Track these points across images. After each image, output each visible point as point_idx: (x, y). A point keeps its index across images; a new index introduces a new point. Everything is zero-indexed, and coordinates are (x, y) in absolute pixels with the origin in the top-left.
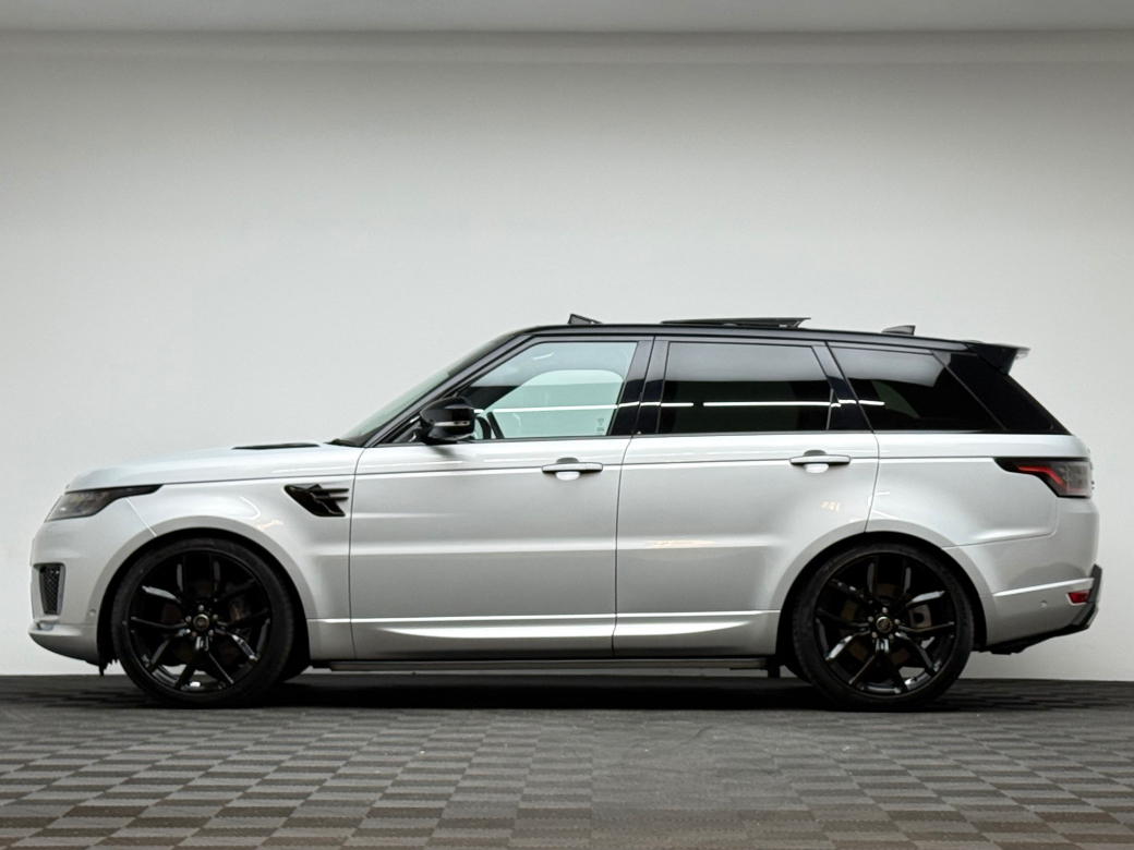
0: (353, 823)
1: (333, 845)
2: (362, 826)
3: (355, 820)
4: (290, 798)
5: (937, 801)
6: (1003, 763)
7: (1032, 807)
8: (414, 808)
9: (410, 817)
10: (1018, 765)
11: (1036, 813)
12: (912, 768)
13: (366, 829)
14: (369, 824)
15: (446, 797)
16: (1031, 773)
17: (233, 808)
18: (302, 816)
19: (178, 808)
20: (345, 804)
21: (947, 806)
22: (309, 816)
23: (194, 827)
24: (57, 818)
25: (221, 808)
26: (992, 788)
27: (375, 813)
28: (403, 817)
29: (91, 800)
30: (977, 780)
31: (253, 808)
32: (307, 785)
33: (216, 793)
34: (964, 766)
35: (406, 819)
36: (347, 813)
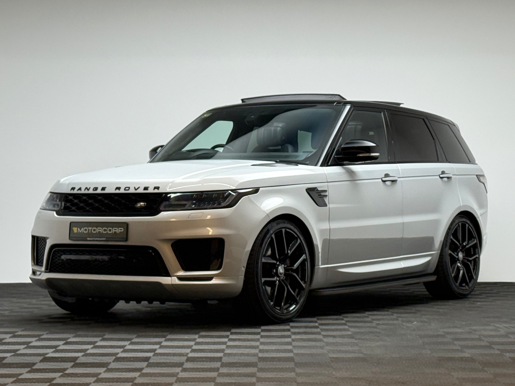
0: (180, 365)
1: (173, 377)
2: (184, 366)
3: (180, 363)
4: (147, 352)
5: (462, 351)
6: (492, 330)
7: (508, 354)
8: (208, 357)
9: (207, 362)
10: (500, 331)
11: (510, 357)
12: (448, 333)
13: (187, 368)
14: (188, 365)
15: (222, 351)
16: (506, 336)
17: (120, 357)
18: (155, 361)
19: (95, 357)
20: (174, 355)
21: (467, 354)
22: (158, 361)
23: (103, 367)
24: (37, 363)
25: (114, 357)
26: (488, 344)
27: (190, 360)
28: (203, 361)
29: (51, 353)
30: (480, 339)
31: (130, 357)
32: (153, 344)
33: (110, 349)
34: (474, 332)
35: (205, 363)
36: (176, 359)
